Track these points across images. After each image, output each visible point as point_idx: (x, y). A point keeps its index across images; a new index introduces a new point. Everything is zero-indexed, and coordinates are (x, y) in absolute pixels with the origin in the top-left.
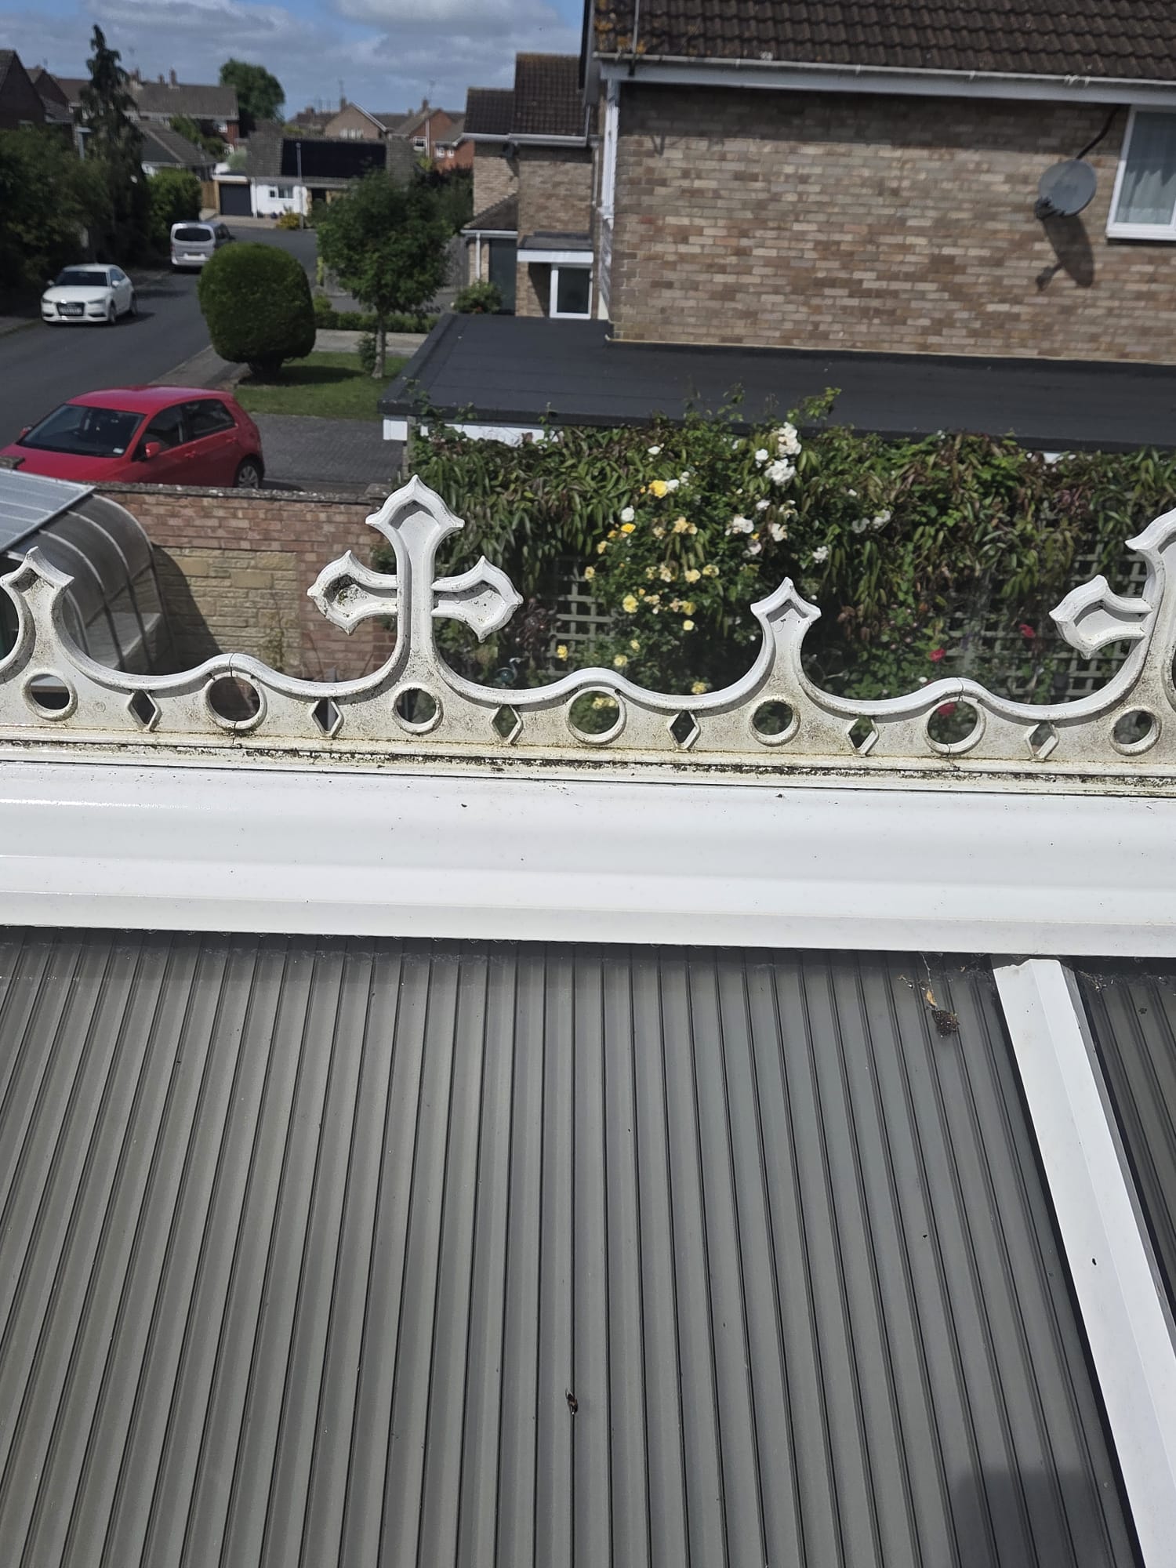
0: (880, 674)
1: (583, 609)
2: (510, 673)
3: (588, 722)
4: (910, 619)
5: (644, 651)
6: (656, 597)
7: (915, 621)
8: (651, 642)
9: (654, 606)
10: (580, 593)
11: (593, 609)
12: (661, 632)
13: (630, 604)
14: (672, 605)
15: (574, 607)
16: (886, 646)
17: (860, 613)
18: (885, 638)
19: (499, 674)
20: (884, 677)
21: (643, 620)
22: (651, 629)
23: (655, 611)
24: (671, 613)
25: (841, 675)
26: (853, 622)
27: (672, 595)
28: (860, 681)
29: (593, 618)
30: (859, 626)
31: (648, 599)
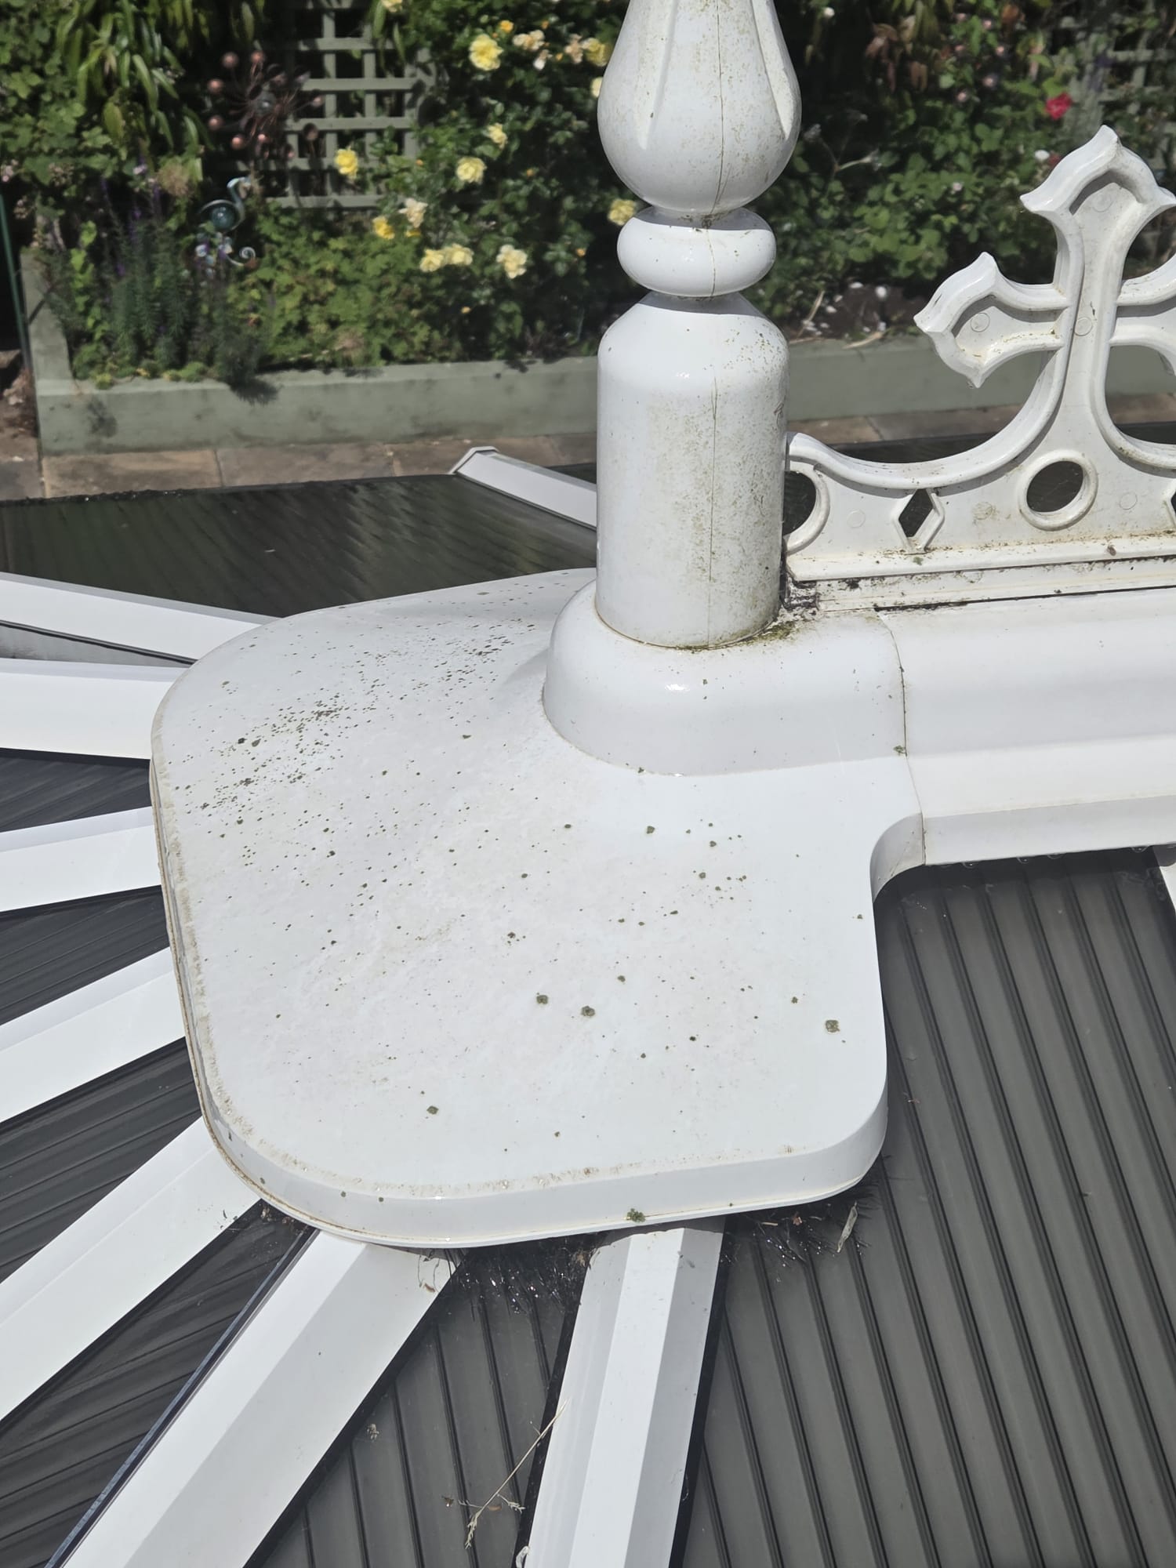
0: (939, 152)
1: (349, 66)
2: (232, 210)
3: (393, 296)
4: (992, 39)
5: (514, 147)
6: (538, 35)
7: (1001, 41)
8: (528, 126)
9: (535, 55)
10: (340, 33)
11: (369, 63)
12: (549, 108)
13: (485, 53)
14: (568, 49)
15: (330, 62)
16: (949, 95)
17: (908, 34)
18: (946, 81)
19: (208, 215)
20: (948, 157)
21: (510, 83)
22: (530, 101)
23: (539, 64)
24: (568, 65)
25: (867, 160)
26: (898, 52)
27: (564, 29)
28: (900, 167)
29: (368, 82)
30: (905, 58)
31: (521, 40)
